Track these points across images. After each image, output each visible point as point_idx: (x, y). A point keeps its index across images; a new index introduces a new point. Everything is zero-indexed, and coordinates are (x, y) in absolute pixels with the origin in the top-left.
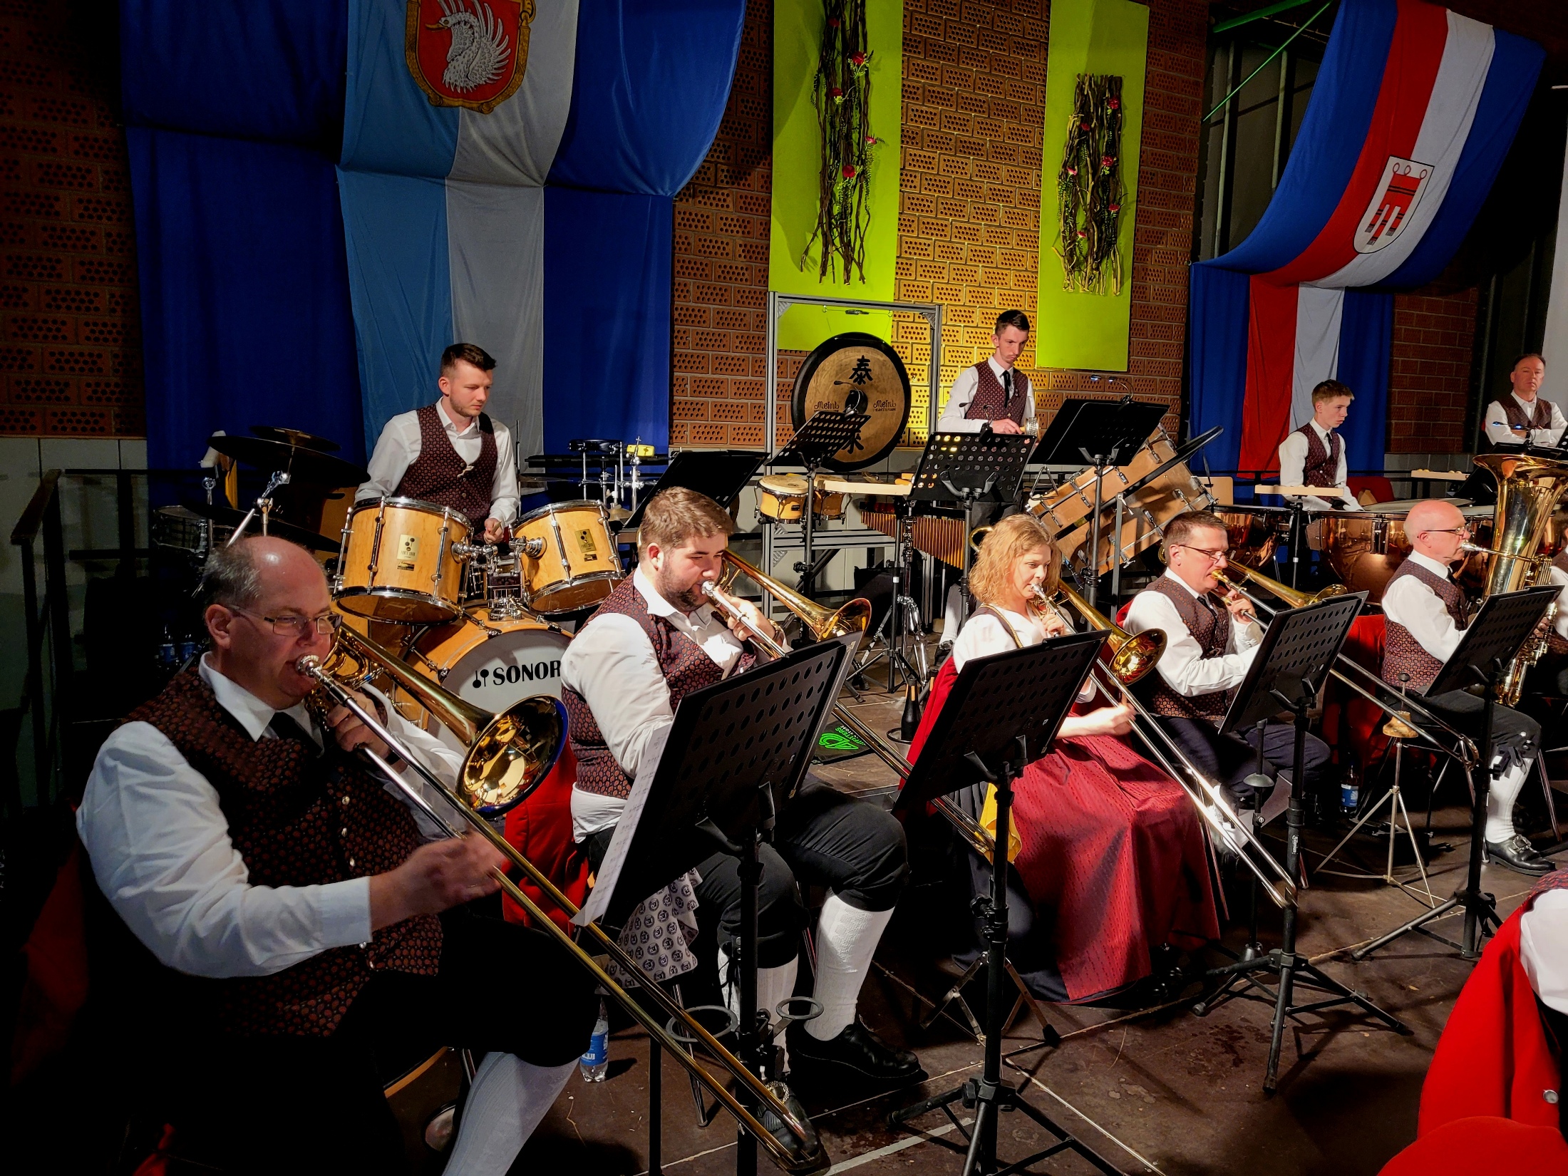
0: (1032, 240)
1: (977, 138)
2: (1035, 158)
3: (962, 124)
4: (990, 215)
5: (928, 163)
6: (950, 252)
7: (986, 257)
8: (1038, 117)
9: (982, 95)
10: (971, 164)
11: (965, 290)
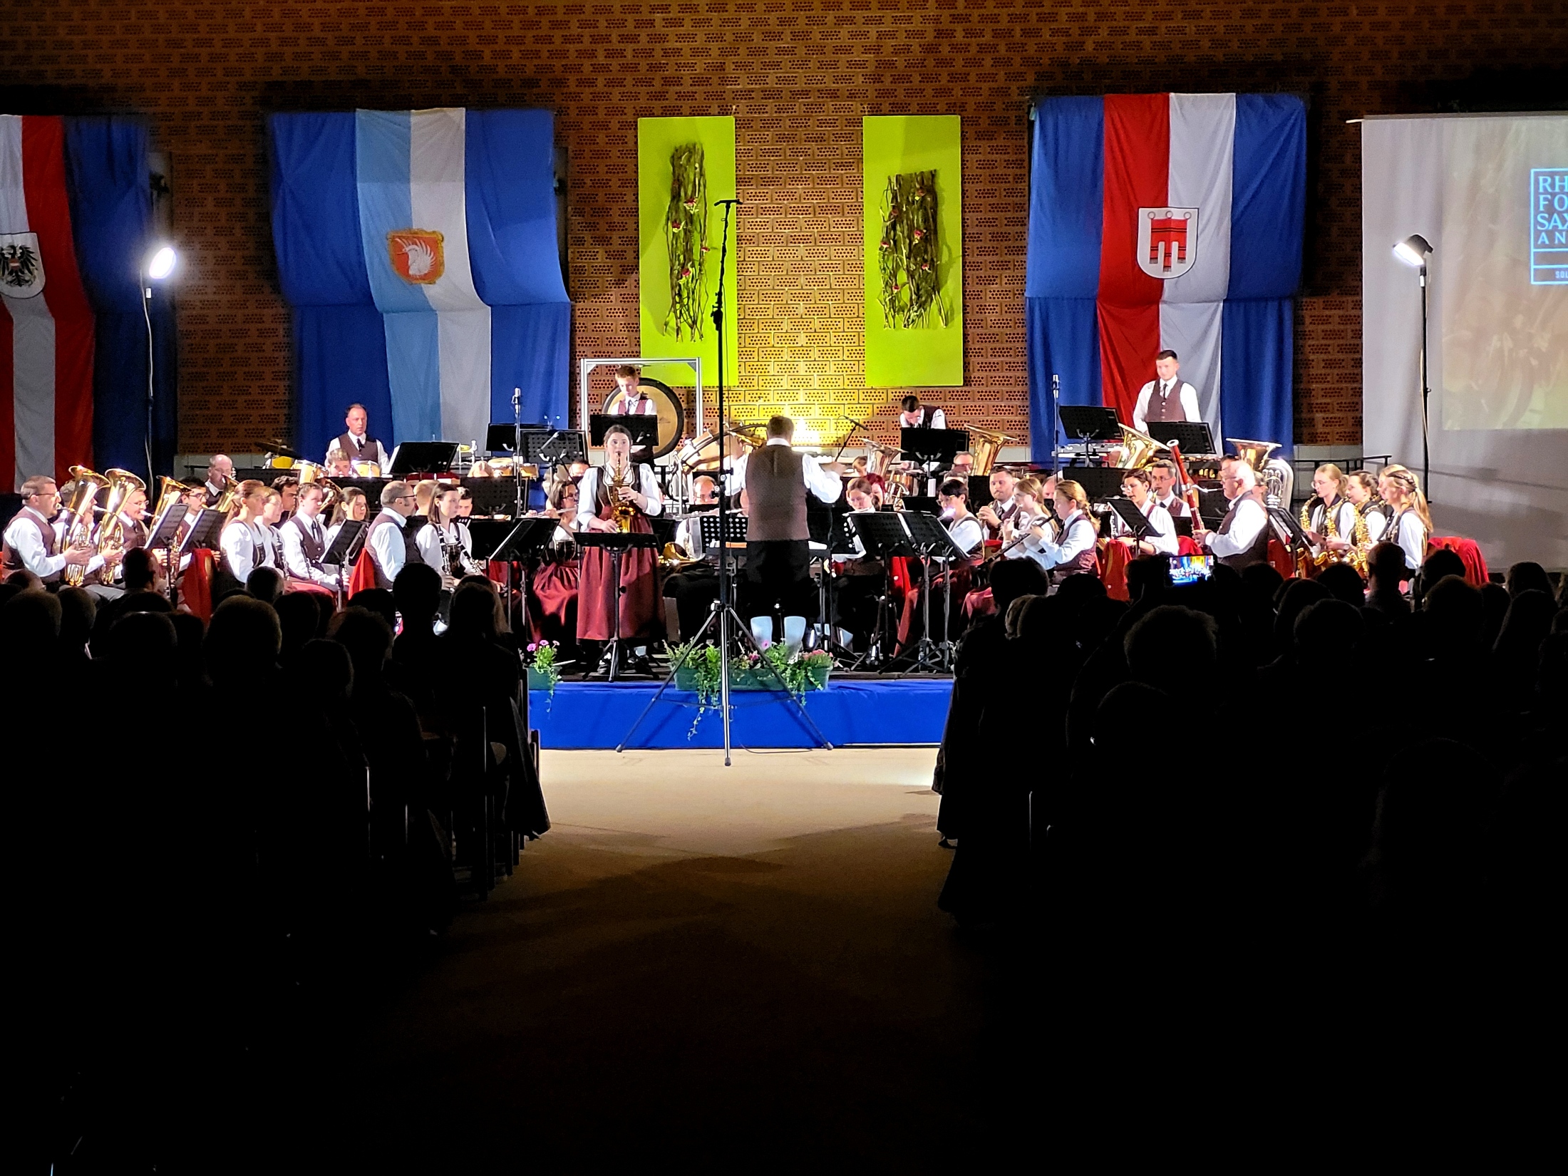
0: (859, 294)
1: (806, 232)
2: (858, 238)
3: (792, 225)
4: (820, 282)
5: (764, 255)
6: (786, 310)
7: (820, 311)
8: (858, 209)
9: (806, 203)
10: (802, 250)
11: (803, 335)
